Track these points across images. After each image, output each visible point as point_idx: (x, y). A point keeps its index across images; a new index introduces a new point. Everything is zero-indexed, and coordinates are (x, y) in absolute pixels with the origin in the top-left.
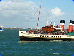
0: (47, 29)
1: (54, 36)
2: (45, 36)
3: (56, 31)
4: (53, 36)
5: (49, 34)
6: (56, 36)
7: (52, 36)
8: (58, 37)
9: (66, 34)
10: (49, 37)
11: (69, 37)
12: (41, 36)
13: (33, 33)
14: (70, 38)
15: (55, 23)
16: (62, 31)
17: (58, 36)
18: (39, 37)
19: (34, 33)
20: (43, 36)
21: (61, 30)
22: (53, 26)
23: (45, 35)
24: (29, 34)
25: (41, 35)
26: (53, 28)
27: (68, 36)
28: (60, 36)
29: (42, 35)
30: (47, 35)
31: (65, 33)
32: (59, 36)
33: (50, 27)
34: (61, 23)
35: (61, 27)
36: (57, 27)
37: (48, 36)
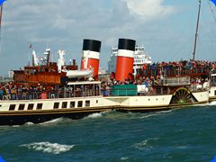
0: (34, 77)
1: (65, 104)
2: (31, 106)
3: (69, 84)
4: (61, 101)
5: (44, 95)
6: (73, 104)
7: (56, 105)
8: (80, 103)
9: (107, 93)
10: (43, 108)
11: (121, 101)
12: (12, 107)
14: (124, 104)
15: (61, 54)
16: (91, 81)
17: (76, 100)
18: (7, 109)
20: (22, 107)
21: (87, 79)
22: (55, 65)
23: (27, 103)
25: (13, 103)
26: (56, 73)
27: (115, 100)
28: (88, 102)
29: (17, 103)
30: (36, 103)
31: (104, 90)
32: (84, 100)
33: (47, 70)
34: (86, 52)
35: (85, 66)
36: (73, 68)
37: (40, 106)
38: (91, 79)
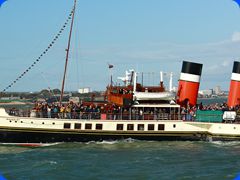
9: (189, 117)
12: (67, 126)
13: (33, 114)
17: (146, 123)
19: (38, 116)
20: (78, 126)
23: (83, 123)
24: (16, 118)
25: (68, 121)
29: (73, 123)
30: (94, 123)
32: (156, 124)
37: (99, 126)
38: (172, 102)
